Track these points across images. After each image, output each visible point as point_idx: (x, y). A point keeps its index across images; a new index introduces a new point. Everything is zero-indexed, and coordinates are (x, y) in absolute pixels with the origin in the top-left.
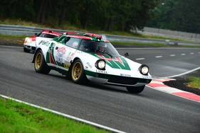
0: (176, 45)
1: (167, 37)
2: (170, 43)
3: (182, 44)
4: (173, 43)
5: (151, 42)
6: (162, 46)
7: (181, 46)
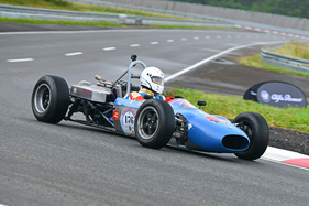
0: (139, 24)
1: (119, 8)
2: (128, 21)
3: (150, 22)
4: (133, 21)
5: (91, 19)
6: (113, 26)
7: (147, 27)
